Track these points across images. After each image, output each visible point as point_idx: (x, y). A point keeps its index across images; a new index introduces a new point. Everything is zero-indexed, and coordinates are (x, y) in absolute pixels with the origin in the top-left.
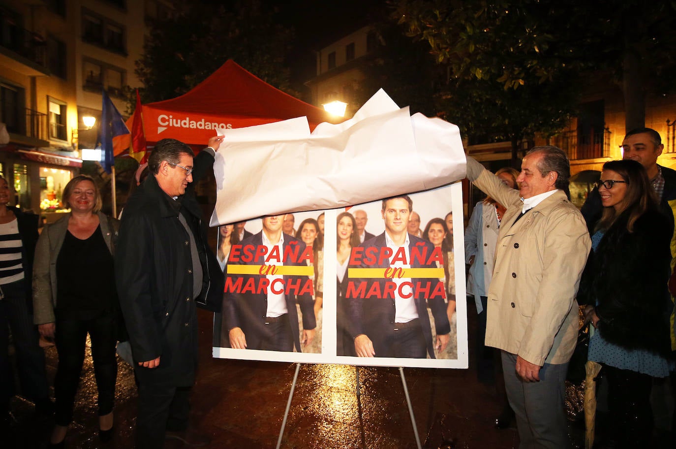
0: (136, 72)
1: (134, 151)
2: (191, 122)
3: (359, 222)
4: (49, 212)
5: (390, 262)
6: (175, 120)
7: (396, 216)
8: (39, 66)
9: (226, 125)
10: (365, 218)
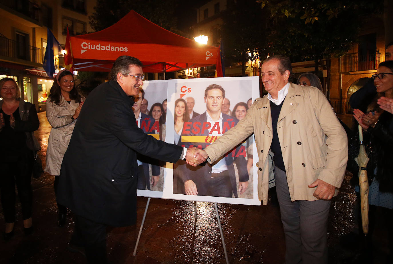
0: (90, 23)
1: (65, 64)
2: (102, 47)
3: (189, 105)
4: (43, 104)
5: (209, 132)
6: (92, 45)
7: (214, 101)
8: (36, 21)
9: (124, 48)
10: (193, 103)
